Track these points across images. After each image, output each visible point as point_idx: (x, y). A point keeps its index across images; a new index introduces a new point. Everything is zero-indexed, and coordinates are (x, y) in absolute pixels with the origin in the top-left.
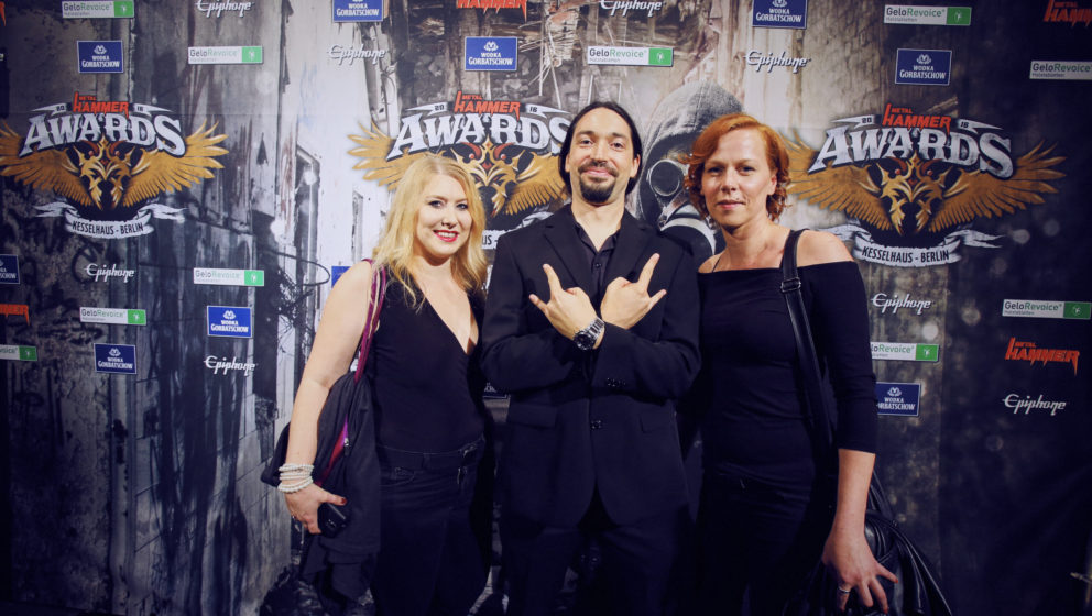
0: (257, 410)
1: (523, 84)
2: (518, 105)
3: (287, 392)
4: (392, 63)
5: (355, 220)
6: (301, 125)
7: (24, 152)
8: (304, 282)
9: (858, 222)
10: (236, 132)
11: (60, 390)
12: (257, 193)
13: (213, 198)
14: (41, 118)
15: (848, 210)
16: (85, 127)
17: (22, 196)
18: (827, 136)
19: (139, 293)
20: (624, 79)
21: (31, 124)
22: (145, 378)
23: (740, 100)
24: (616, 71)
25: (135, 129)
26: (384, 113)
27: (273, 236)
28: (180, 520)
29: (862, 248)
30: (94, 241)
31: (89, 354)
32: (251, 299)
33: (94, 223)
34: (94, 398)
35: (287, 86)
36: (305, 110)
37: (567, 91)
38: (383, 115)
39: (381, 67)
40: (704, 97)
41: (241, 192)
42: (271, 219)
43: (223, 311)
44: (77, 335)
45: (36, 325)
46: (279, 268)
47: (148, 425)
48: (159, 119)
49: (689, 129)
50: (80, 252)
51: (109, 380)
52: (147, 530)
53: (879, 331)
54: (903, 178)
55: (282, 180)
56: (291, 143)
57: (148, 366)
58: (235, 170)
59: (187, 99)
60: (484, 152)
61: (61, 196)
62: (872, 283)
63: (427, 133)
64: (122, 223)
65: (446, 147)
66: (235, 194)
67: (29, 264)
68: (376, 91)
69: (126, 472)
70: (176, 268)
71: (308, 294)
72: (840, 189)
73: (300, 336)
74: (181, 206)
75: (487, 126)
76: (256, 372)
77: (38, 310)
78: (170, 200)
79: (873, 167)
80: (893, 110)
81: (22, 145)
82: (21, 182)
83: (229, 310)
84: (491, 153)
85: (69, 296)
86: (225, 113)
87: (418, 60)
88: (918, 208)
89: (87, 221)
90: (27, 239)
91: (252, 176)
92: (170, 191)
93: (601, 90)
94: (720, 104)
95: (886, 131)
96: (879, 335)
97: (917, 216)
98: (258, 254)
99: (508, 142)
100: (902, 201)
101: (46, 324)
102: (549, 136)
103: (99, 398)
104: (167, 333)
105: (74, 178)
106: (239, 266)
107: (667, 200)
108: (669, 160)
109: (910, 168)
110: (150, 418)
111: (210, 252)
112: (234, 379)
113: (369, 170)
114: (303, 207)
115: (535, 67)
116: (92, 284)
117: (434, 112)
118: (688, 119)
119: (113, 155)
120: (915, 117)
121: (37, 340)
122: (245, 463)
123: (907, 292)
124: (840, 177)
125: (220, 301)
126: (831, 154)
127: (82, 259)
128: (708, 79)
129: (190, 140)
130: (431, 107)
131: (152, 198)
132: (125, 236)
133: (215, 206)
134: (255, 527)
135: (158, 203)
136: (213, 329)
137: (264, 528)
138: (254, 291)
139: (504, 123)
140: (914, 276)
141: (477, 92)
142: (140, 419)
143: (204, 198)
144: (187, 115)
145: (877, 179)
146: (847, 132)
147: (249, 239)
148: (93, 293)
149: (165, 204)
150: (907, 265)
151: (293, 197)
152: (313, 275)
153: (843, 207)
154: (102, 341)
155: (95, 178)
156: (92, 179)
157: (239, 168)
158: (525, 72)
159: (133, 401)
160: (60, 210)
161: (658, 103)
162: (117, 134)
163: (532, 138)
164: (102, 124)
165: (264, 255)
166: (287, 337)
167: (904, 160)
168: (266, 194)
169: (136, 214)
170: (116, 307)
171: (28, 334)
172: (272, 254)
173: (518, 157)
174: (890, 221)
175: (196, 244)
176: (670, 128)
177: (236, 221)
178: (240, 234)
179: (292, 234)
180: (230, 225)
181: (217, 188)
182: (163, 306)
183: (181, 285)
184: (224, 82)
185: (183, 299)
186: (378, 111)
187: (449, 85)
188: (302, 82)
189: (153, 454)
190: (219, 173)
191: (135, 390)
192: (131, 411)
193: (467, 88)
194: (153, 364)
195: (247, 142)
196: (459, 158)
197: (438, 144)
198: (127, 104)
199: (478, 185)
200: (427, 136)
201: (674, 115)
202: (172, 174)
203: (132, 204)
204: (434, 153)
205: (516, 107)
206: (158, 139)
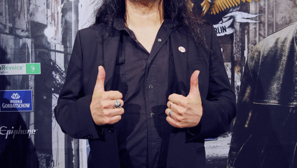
3: (59, 148)
12: (34, 9)
27: (46, 38)
32: (32, 83)
41: (21, 8)
42: (45, 26)
46: (51, 60)
66: (17, 10)
106: (21, 61)
112: (20, 142)
114: (67, 17)
125: (8, 86)
138: (33, 77)
147: (29, 42)
151: (60, 10)
165: (40, 52)
168: (40, 9)
172: (46, 51)
177: (19, 29)
178: (21, 38)
179: (60, 36)
180: (14, 32)
181: (4, 6)
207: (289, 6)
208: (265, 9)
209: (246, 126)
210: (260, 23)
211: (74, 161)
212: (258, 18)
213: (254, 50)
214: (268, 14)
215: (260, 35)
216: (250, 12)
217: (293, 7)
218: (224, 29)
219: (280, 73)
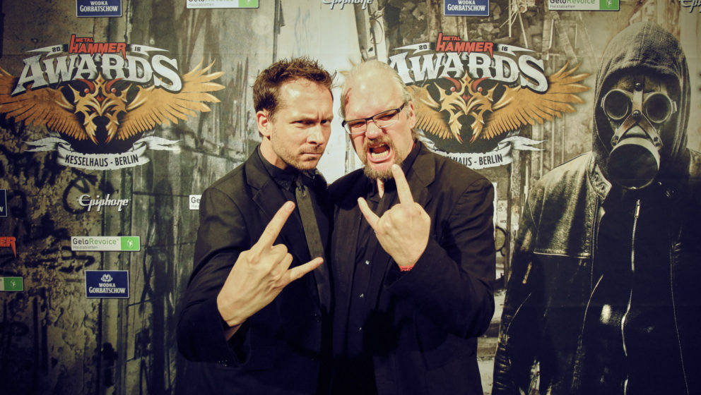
1: (495, 27)
2: (492, 45)
4: (380, 9)
5: (348, 147)
7: (17, 91)
10: (233, 69)
11: (47, 318)
13: (210, 130)
14: (37, 58)
16: (80, 67)
17: (13, 132)
19: (133, 221)
20: (579, 22)
21: (25, 64)
22: (139, 301)
23: (676, 37)
24: (573, 16)
25: (132, 68)
26: (373, 51)
30: (87, 173)
31: (79, 281)
33: (87, 156)
34: (84, 323)
35: (282, 29)
36: (299, 50)
37: (532, 33)
38: (372, 54)
39: (369, 12)
40: (646, 35)
41: (237, 123)
44: (67, 264)
45: (23, 256)
47: (139, 347)
48: (156, 59)
49: (635, 63)
50: (73, 184)
51: (100, 305)
57: (142, 289)
58: (232, 104)
59: (185, 41)
60: (463, 86)
61: (54, 131)
63: (412, 69)
64: (117, 155)
65: (431, 82)
66: (231, 125)
67: (18, 197)
68: (365, 33)
70: (171, 195)
74: (178, 138)
75: (465, 63)
77: (25, 241)
78: (166, 133)
81: (15, 84)
82: (12, 119)
84: (470, 86)
85: (59, 227)
86: (222, 53)
87: (403, 6)
89: (81, 155)
90: (17, 174)
91: (247, 110)
92: (166, 124)
93: (560, 32)
94: (661, 41)
99: (484, 76)
101: (34, 254)
102: (519, 71)
103: (89, 324)
104: (162, 257)
105: (69, 114)
107: (618, 123)
108: (619, 90)
110: (142, 338)
111: (207, 180)
115: (504, 13)
116: (84, 214)
117: (418, 51)
118: (634, 54)
119: (108, 92)
121: (24, 271)
127: (74, 189)
128: (649, 20)
129: (186, 77)
130: (416, 46)
131: (148, 131)
132: (120, 167)
133: (212, 136)
135: (154, 135)
139: (480, 61)
141: (456, 34)
142: (131, 341)
143: (200, 131)
144: (184, 54)
148: (85, 223)
149: (161, 136)
154: (94, 268)
155: (90, 113)
156: (86, 114)
157: (235, 102)
158: (496, 17)
159: (124, 325)
160: (53, 145)
161: (609, 42)
162: (113, 73)
163: (504, 73)
164: (99, 64)
169: (132, 146)
170: (108, 235)
171: (14, 265)
173: (493, 89)
175: (192, 173)
176: (619, 63)
177: (232, 150)
178: (236, 162)
180: (226, 154)
181: (214, 120)
182: (158, 232)
183: (177, 211)
184: (221, 24)
185: (178, 225)
186: (367, 50)
187: (431, 28)
188: (296, 25)
189: (144, 374)
190: (215, 106)
191: (127, 313)
192: (123, 333)
193: (447, 30)
194: (147, 288)
195: (243, 78)
196: (442, 91)
197: (422, 79)
198: (124, 45)
199: (459, 114)
200: (412, 72)
201: (622, 52)
202: (169, 109)
203: (127, 137)
204: (420, 86)
205: (489, 46)
206: (155, 77)
207: (581, 131)
208: (551, 134)
209: (524, 282)
210: (545, 151)
212: (542, 146)
213: (536, 186)
214: (555, 141)
215: (544, 166)
216: (533, 137)
217: (586, 132)
218: (499, 158)
219: (568, 216)
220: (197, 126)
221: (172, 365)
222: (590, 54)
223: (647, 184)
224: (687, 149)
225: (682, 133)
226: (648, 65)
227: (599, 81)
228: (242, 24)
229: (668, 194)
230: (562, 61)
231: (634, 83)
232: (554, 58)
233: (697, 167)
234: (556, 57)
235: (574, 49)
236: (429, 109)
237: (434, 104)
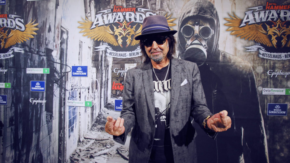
0: (47, 117)
1: (137, 2)
2: (135, 9)
3: (57, 110)
5: (80, 50)
6: (62, 19)
8: (63, 72)
9: (260, 44)
10: (41, 22)
12: (48, 42)
13: (34, 45)
15: (256, 40)
18: (246, 14)
19: (9, 77)
22: (10, 106)
23: (213, 3)
25: (9, 23)
26: (90, 14)
27: (53, 56)
28: (20, 156)
29: (262, 53)
32: (45, 78)
35: (58, 7)
36: (64, 14)
37: (152, 3)
38: (89, 14)
40: (200, 3)
41: (42, 42)
42: (52, 51)
43: (36, 82)
46: (54, 67)
47: (11, 123)
48: (17, 19)
49: (195, 14)
52: (9, 160)
53: (270, 84)
54: (275, 28)
55: (56, 38)
56: (59, 25)
57: (11, 102)
58: (41, 35)
59: (26, 13)
60: (123, 25)
62: (267, 66)
63: (104, 19)
64: (4, 54)
65: (111, 24)
66: (40, 43)
68: (87, 7)
69: (3, 139)
70: (21, 68)
71: (64, 76)
72: (252, 33)
73: (61, 91)
74: (23, 48)
75: (124, 16)
76: (46, 103)
78: (19, 46)
79: (264, 25)
80: (269, 4)
83: (38, 82)
84: (126, 25)
86: (38, 17)
88: (282, 38)
91: (46, 37)
92: (20, 43)
93: (163, 2)
94: (206, 5)
95: (267, 12)
96: (270, 86)
97: (282, 41)
98: (48, 63)
99: (132, 21)
100: (276, 36)
104: (18, 91)
106: (41, 67)
107: (189, 39)
108: (188, 25)
109: (278, 24)
110: (11, 120)
111: (32, 63)
112: (39, 106)
113: (85, 33)
114: (63, 46)
117: (106, 12)
118: (195, 10)
120: (278, 6)
122: (43, 136)
123: (280, 70)
124: (252, 28)
125: (35, 79)
126: (248, 20)
129: (27, 26)
130: (105, 11)
131: (14, 45)
132: (5, 58)
133: (34, 47)
134: (46, 158)
135: (16, 47)
136: (33, 89)
137: (49, 158)
138: (46, 75)
139: (130, 15)
140: (283, 63)
141: (121, 5)
142: (8, 120)
143: (30, 45)
144: (26, 17)
145: (265, 29)
146: (253, 13)
147: (45, 58)
149: (18, 47)
150: (279, 59)
151: (59, 43)
152: (66, 69)
153: (254, 39)
157: (42, 34)
159: (6, 114)
161: (184, 6)
162: (3, 25)
163: (140, 19)
165: (49, 63)
166: (56, 91)
167: (275, 21)
168: (51, 42)
169: (9, 51)
170: (1, 82)
172: (52, 62)
173: (135, 26)
174: (272, 43)
175: (28, 60)
176: (188, 14)
177: (41, 52)
178: (42, 56)
179: (59, 56)
180: (39, 53)
181: (35, 41)
182: (16, 81)
183: (23, 74)
184: (38, 6)
185: (23, 79)
186: (88, 13)
187: (112, 4)
188: (63, 5)
189: (12, 132)
190: (35, 36)
191: (7, 110)
192: (5, 118)
193: (118, 4)
194: (13, 101)
195: (45, 26)
196: (115, 27)
197: (108, 23)
198: (7, 15)
199: (122, 36)
200: (104, 21)
201: (190, 9)
202: (20, 37)
203: (7, 47)
204: (107, 26)
205: (134, 9)
206: (16, 26)
211: (62, 118)
218: (138, 53)
220: (29, 43)
221: (21, 129)
222: (176, 11)
223: (202, 65)
224: (219, 50)
225: (216, 43)
226: (201, 15)
227: (180, 22)
228: (45, 6)
229: (211, 69)
230: (164, 14)
231: (195, 22)
232: (161, 13)
233: (223, 58)
234: (162, 12)
235: (169, 9)
236: (110, 35)
237: (112, 33)
